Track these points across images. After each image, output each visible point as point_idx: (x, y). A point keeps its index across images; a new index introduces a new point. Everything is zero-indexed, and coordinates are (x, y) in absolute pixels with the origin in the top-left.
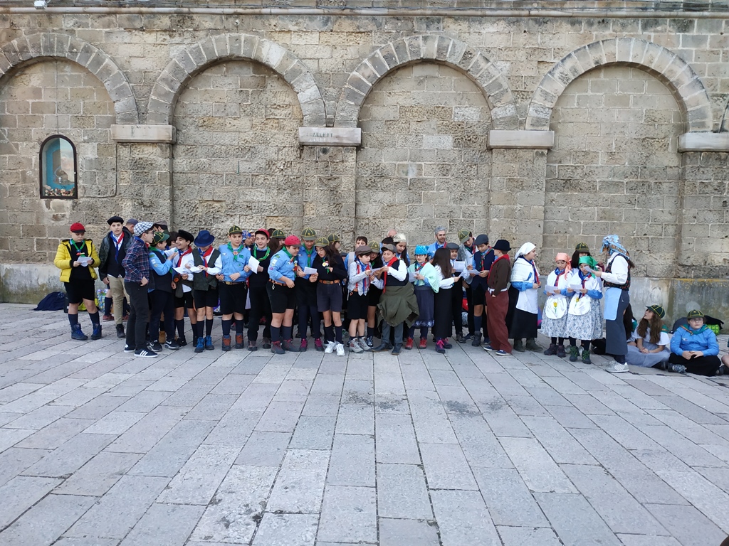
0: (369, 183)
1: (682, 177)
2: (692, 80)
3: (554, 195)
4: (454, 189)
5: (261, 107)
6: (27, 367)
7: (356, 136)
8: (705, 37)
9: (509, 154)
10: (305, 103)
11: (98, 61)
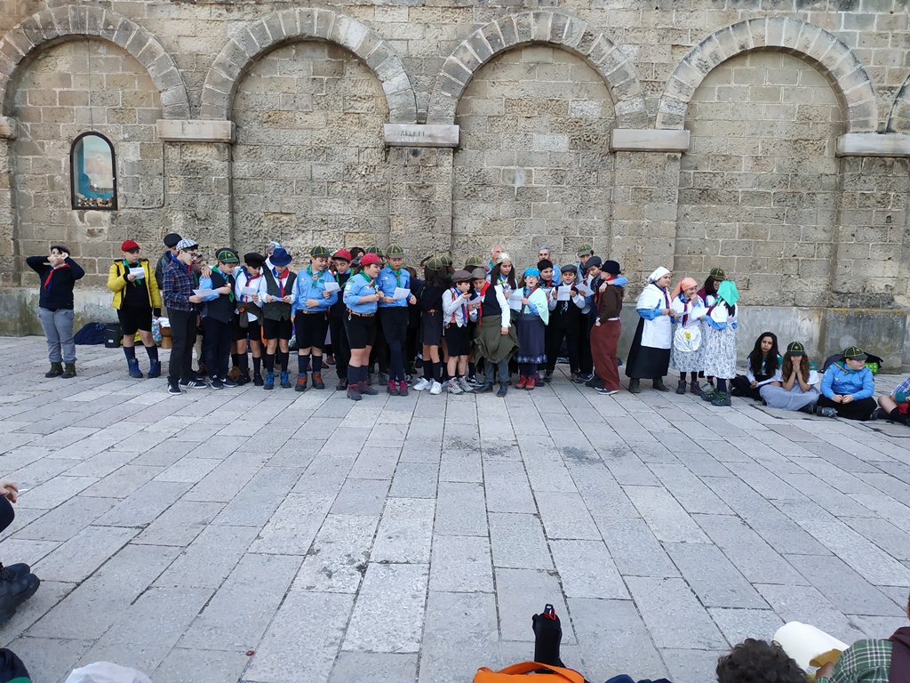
0: (468, 192)
1: (839, 188)
2: (855, 69)
3: (688, 208)
4: (569, 200)
5: (338, 98)
6: (74, 409)
7: (453, 135)
8: (871, 18)
9: (636, 158)
10: (392, 94)
11: (140, 42)
